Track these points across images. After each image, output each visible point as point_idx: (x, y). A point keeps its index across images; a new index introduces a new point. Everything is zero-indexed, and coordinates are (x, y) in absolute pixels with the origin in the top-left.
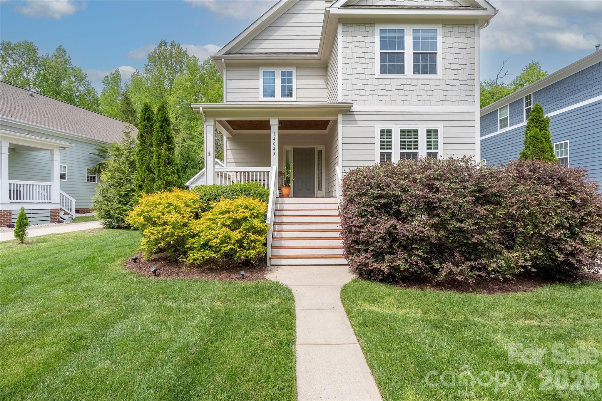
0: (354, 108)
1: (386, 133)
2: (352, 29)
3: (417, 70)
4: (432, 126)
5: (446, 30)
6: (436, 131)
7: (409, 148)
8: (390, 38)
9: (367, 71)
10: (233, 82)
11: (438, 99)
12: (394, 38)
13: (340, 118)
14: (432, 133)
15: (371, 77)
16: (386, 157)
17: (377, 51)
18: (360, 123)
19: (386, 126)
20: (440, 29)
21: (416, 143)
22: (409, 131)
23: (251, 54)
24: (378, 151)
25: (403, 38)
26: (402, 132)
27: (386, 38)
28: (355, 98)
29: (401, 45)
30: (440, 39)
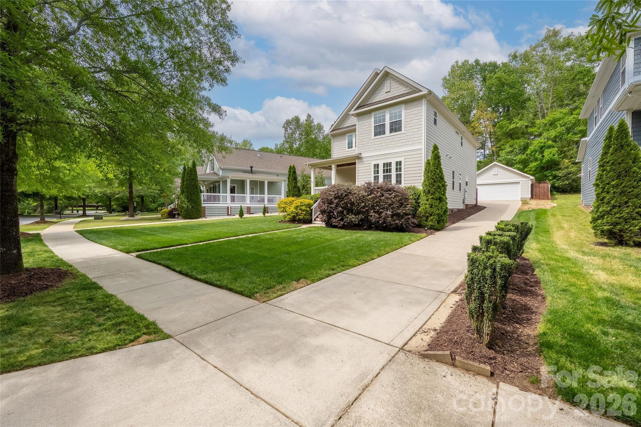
0: (363, 155)
1: (376, 166)
2: (362, 117)
3: (391, 131)
4: (398, 160)
5: (406, 106)
6: (400, 162)
7: (387, 172)
8: (379, 117)
9: (369, 136)
10: (336, 143)
11: (402, 144)
12: (381, 117)
13: (357, 161)
14: (399, 164)
15: (370, 139)
16: (376, 178)
17: (373, 125)
18: (365, 163)
19: (376, 163)
20: (403, 107)
21: (390, 170)
22: (387, 164)
23: (342, 128)
24: (373, 175)
25: (385, 116)
26: (384, 164)
27: (377, 118)
28: (363, 151)
29: (384, 120)
30: (403, 112)
